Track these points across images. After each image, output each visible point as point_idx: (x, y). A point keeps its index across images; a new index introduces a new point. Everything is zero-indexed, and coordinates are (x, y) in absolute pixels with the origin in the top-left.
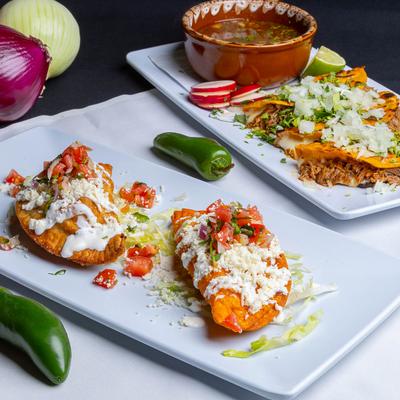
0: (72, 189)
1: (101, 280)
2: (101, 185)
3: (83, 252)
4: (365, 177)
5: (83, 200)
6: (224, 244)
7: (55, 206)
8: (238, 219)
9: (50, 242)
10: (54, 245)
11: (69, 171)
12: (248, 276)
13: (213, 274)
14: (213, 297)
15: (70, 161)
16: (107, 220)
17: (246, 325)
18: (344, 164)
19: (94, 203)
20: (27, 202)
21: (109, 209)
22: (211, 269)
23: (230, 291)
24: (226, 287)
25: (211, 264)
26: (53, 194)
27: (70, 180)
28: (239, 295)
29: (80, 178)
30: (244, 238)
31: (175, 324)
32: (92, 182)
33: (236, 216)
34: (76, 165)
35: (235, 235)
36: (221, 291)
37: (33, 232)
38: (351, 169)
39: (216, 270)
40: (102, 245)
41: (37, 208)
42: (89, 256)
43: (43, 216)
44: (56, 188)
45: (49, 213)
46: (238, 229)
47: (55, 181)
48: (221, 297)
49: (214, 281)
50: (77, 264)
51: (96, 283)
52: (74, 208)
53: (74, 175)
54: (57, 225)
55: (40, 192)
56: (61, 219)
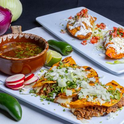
0: (81, 20)
1: (83, 42)
2: (89, 20)
3: (80, 35)
4: (104, 112)
5: (83, 22)
6: (114, 36)
7: (76, 23)
8: (119, 30)
9: (73, 32)
10: (73, 33)
11: (82, 15)
12: (118, 45)
13: (109, 43)
14: (108, 48)
15: (82, 13)
16: (88, 29)
17: (114, 57)
18: (94, 108)
19: (86, 24)
20: (70, 22)
21: (90, 26)
22: (109, 42)
23: (112, 48)
24: (111, 47)
25: (109, 41)
26: (76, 20)
27: (81, 17)
28: (115, 49)
29: (84, 17)
30: (120, 36)
31: (97, 55)
32: (87, 18)
33: (119, 29)
34: (84, 14)
35: (118, 34)
36: (110, 47)
37: (69, 29)
38: (97, 109)
39: (110, 42)
40: (85, 34)
41: (72, 24)
42: (82, 37)
43: (73, 26)
44: (77, 19)
45: (74, 25)
46: (119, 33)
47: (77, 17)
48: (110, 49)
49: (109, 45)
50: (78, 38)
51: (82, 43)
52: (80, 24)
53: (82, 16)
54: (75, 28)
55: (73, 20)
56: (76, 26)
